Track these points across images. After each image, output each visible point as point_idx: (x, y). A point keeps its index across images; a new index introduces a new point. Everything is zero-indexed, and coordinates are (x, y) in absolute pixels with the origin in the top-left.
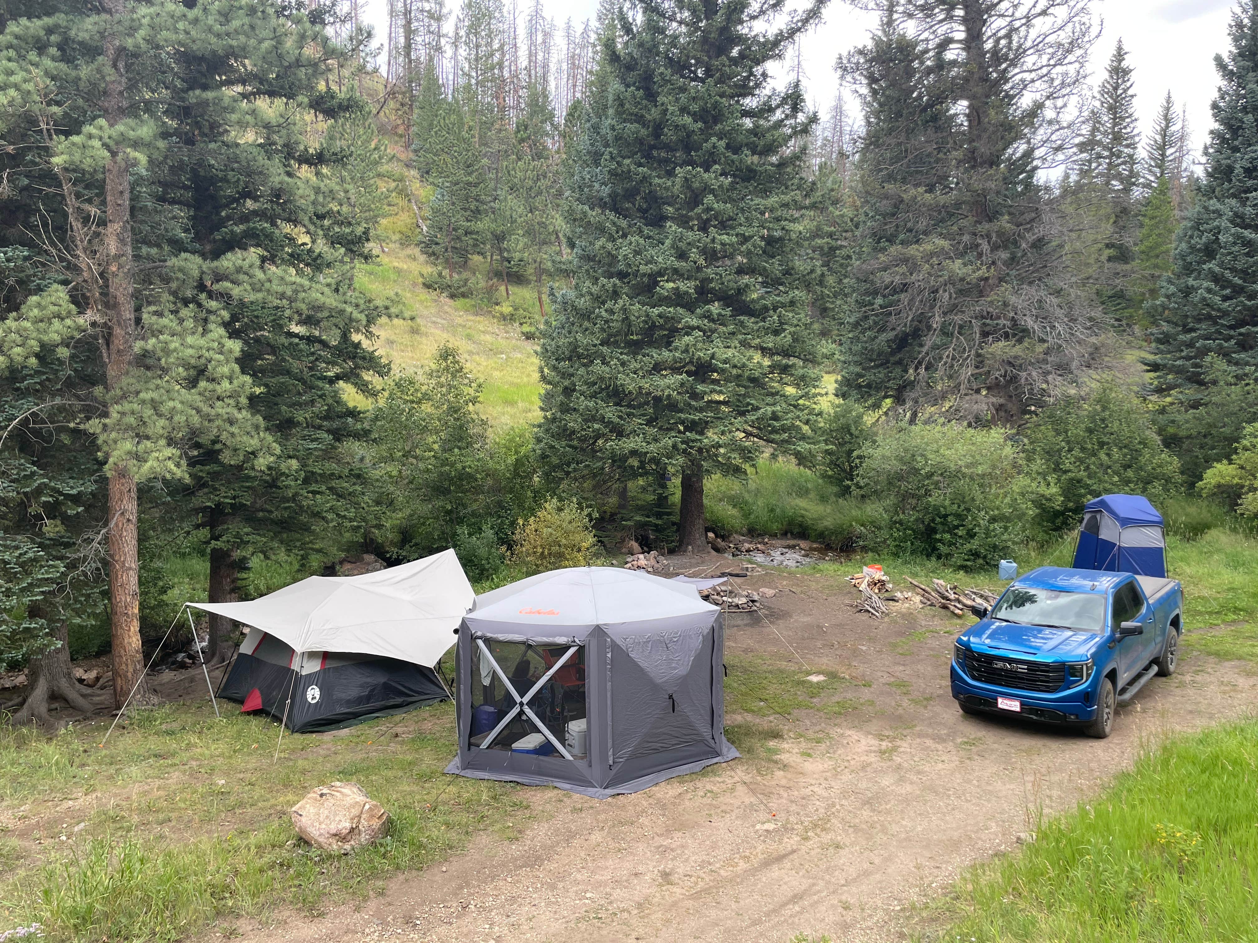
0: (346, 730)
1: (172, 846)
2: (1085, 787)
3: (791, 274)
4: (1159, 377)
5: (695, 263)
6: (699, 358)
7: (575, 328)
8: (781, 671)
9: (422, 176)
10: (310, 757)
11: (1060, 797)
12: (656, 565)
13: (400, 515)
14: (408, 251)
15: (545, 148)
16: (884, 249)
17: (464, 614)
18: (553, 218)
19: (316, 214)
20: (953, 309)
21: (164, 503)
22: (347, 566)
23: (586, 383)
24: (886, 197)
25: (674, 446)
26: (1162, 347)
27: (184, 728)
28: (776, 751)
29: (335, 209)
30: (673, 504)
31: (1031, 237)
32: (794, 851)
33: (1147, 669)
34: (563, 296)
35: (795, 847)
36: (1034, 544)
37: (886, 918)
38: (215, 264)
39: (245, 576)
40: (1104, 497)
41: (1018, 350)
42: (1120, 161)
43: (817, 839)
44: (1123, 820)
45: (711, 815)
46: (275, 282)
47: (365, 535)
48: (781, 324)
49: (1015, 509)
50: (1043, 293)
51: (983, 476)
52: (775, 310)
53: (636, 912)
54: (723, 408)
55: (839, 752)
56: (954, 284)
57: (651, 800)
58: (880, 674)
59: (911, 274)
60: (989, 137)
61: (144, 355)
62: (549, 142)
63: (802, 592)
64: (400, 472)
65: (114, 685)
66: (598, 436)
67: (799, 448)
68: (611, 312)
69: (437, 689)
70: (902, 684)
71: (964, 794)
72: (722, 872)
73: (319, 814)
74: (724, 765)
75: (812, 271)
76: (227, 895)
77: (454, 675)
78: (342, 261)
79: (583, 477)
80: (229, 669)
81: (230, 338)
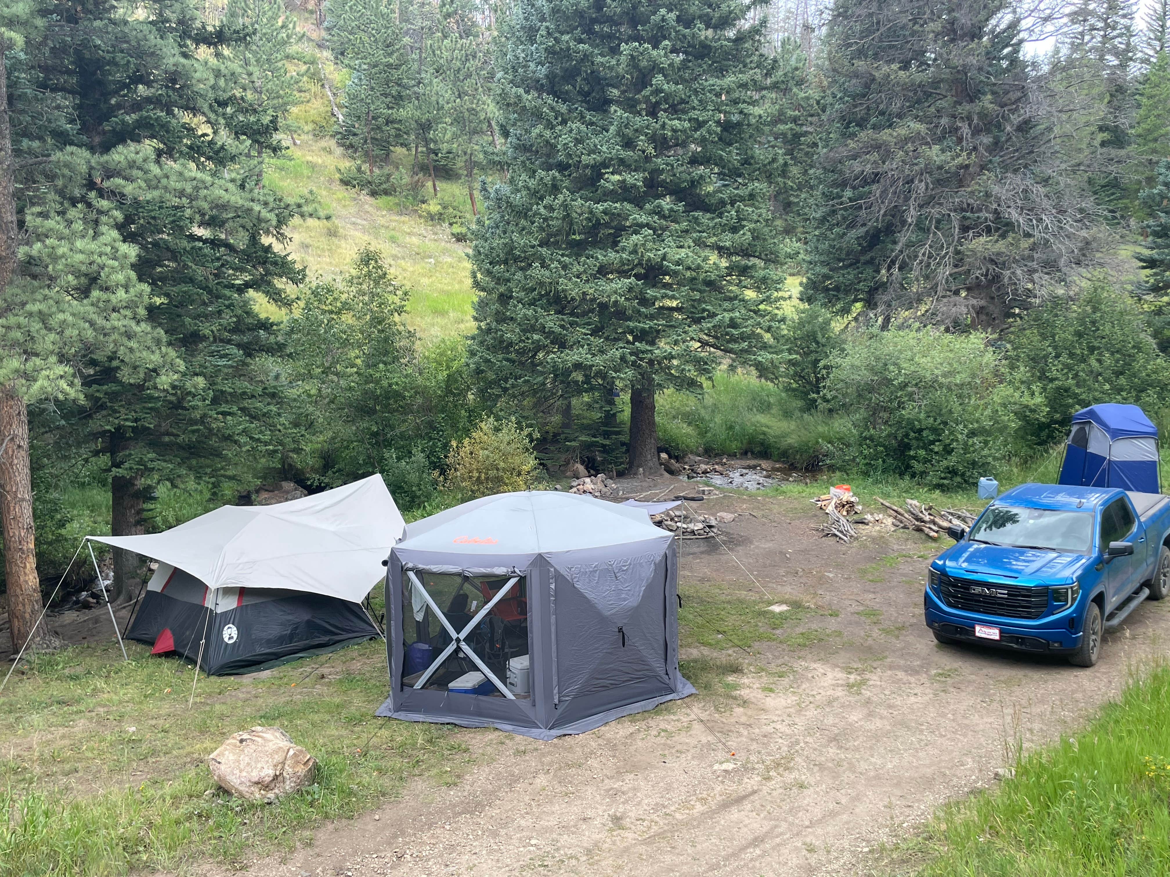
0: (268, 672)
1: (79, 799)
2: (1068, 719)
3: (750, 164)
4: (1155, 274)
5: (644, 152)
6: (649, 260)
7: (511, 228)
8: (741, 602)
9: (336, 58)
10: (229, 701)
11: (1041, 730)
12: (604, 490)
13: (321, 438)
14: (323, 143)
15: (474, 24)
16: (853, 135)
17: (393, 544)
18: (484, 104)
19: (216, 101)
20: (929, 201)
21: (58, 428)
22: (264, 495)
23: (524, 289)
24: (856, 75)
25: (623, 358)
26: (1159, 240)
27: (89, 673)
28: (735, 687)
29: (238, 95)
30: (622, 423)
31: (1016, 120)
32: (754, 792)
33: (1137, 592)
34: (497, 191)
35: (755, 788)
36: (1017, 459)
37: (854, 861)
38: (105, 158)
39: (152, 507)
40: (1094, 407)
41: (1001, 246)
42: (1115, 33)
43: (779, 779)
44: (1109, 754)
45: (665, 755)
46: (173, 178)
47: (283, 460)
48: (740, 220)
49: (996, 422)
50: (1029, 182)
51: (961, 386)
52: (732, 204)
53: (584, 858)
54: (675, 314)
55: (804, 686)
56: (930, 173)
57: (600, 741)
58: (847, 602)
59: (884, 163)
60: (971, 6)
61: (29, 263)
62: (478, 17)
63: (763, 516)
64: (320, 390)
65: (11, 628)
66: (538, 347)
67: (760, 359)
68: (550, 208)
69: (365, 626)
70: (872, 613)
71: (938, 730)
72: (678, 816)
73: (239, 761)
74: (679, 702)
75: (774, 160)
76: (141, 849)
77: (384, 611)
78: (248, 156)
79: (523, 393)
80: (137, 608)
81: (124, 241)
